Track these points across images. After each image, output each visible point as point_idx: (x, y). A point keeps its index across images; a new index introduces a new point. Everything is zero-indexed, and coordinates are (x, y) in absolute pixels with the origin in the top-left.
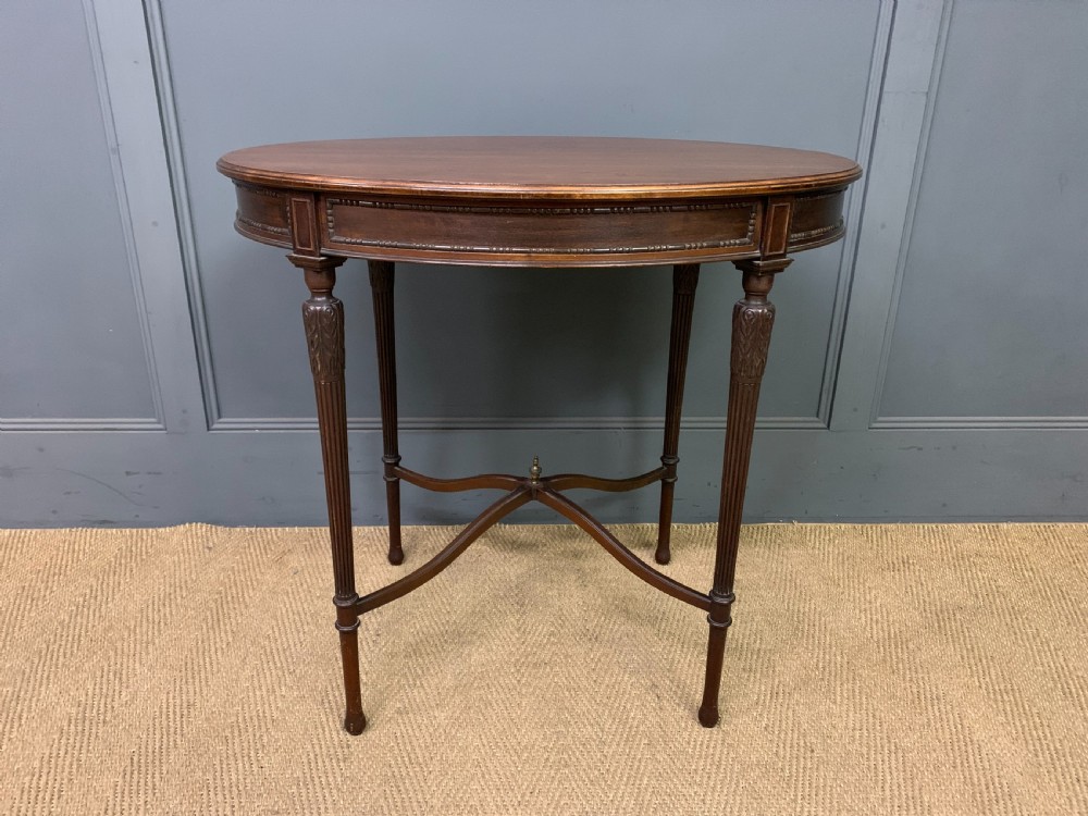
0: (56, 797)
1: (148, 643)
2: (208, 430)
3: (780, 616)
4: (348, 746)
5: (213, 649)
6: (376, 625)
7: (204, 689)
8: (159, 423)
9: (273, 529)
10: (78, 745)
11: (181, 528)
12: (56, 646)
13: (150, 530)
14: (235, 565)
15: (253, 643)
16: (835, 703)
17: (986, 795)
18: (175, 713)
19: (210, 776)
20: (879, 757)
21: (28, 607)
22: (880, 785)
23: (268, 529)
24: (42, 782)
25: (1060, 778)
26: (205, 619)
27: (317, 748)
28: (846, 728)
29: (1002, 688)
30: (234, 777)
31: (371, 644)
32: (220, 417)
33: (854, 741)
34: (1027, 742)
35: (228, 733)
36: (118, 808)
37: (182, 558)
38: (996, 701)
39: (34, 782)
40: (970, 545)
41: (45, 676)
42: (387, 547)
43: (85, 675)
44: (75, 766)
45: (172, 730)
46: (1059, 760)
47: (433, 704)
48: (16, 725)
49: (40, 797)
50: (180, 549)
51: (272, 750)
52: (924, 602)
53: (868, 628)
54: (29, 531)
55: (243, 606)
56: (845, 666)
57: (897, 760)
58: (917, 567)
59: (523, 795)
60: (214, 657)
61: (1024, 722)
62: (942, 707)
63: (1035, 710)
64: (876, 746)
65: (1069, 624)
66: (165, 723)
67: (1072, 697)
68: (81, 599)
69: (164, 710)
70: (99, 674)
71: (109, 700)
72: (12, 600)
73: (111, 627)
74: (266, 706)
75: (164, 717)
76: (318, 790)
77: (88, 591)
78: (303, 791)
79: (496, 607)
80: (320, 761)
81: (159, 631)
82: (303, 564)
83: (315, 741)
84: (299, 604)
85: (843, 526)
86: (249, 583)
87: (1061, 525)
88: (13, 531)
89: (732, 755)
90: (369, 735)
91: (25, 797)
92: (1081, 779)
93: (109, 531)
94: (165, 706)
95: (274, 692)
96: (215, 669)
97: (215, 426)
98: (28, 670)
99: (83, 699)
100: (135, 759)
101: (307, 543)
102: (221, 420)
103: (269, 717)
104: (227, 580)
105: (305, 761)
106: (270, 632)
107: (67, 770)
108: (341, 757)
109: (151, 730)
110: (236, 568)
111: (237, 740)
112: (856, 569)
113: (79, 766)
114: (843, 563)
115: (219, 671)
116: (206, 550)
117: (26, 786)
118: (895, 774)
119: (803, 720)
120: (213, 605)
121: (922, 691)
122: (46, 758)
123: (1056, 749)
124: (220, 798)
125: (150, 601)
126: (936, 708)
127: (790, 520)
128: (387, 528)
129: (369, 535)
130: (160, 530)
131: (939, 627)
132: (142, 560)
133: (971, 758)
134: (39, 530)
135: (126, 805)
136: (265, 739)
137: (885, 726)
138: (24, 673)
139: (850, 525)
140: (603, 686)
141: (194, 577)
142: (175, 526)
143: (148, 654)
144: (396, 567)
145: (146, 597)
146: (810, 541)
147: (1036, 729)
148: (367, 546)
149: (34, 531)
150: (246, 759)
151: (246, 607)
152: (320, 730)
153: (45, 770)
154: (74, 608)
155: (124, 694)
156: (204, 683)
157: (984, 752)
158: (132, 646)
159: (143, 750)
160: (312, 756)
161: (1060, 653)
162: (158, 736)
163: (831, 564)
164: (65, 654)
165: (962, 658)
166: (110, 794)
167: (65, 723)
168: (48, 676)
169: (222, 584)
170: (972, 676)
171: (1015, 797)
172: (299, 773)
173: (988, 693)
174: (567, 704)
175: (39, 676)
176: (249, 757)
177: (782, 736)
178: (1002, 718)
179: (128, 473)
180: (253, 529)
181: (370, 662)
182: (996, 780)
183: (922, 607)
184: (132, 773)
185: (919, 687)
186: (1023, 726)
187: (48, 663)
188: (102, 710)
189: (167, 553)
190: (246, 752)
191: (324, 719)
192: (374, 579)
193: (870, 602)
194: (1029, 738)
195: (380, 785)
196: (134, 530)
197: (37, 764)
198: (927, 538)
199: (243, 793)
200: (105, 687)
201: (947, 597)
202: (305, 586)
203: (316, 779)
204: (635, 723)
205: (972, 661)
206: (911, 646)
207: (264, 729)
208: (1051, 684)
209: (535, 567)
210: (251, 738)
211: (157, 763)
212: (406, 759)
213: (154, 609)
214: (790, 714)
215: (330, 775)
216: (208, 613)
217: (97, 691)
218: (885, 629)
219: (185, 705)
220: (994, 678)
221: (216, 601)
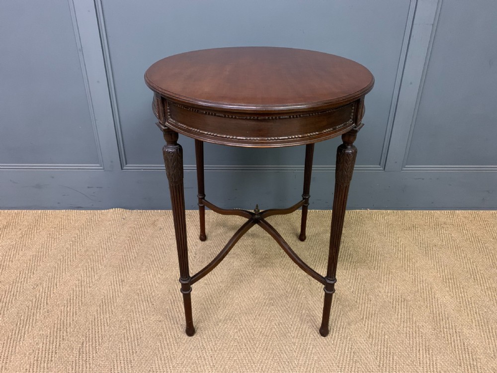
0: (75, 314)
1: (103, 256)
2: (122, 169)
3: (360, 248)
5: (129, 259)
6: (195, 250)
7: (127, 274)
8: (101, 166)
9: (150, 211)
10: (80, 295)
11: (111, 210)
12: (67, 258)
13: (98, 211)
14: (135, 226)
15: (145, 257)
16: (381, 283)
17: (438, 318)
18: (117, 284)
19: (133, 308)
20: (397, 303)
21: (53, 242)
22: (397, 313)
23: (147, 211)
24: (68, 309)
25: (469, 312)
26: (125, 247)
27: (174, 298)
28: (385, 292)
29: (449, 277)
30: (142, 308)
31: (193, 258)
32: (126, 164)
33: (387, 297)
34: (457, 298)
35: (138, 291)
36: (99, 319)
38: (446, 282)
39: (65, 308)
40: (442, 220)
41: (64, 269)
43: (79, 269)
44: (80, 303)
45: (116, 290)
46: (469, 305)
47: (219, 281)
48: (55, 287)
49: (68, 314)
50: (111, 219)
52: (421, 243)
53: (397, 253)
54: (49, 211)
55: (140, 242)
56: (386, 268)
57: (404, 304)
58: (419, 229)
59: (256, 316)
60: (130, 262)
61: (457, 291)
62: (424, 284)
63: (461, 286)
64: (396, 299)
65: (480, 252)
66: (113, 288)
67: (477, 281)
68: (74, 239)
69: (113, 283)
70: (85, 268)
71: (90, 279)
72: (46, 239)
73: (87, 250)
74: (153, 281)
75: (113, 285)
76: (176, 313)
77: (76, 236)
78: (170, 313)
81: (107, 252)
82: (163, 225)
83: (173, 295)
84: (163, 242)
85: (389, 211)
86: (141, 233)
87: (482, 211)
88: (42, 211)
89: (338, 302)
91: (63, 314)
92: (477, 313)
93: (81, 211)
94: (112, 281)
95: (155, 276)
97: (125, 168)
98: (57, 267)
99: (80, 278)
100: (104, 301)
101: (164, 217)
103: (154, 286)
105: (170, 302)
106: (152, 253)
107: (78, 304)
109: (108, 290)
111: (142, 294)
112: (393, 229)
113: (82, 303)
114: (388, 227)
115: (132, 268)
116: (123, 219)
117: (62, 310)
118: (403, 310)
119: (368, 289)
120: (128, 242)
121: (416, 278)
122: (69, 300)
123: (468, 301)
124: (138, 315)
125: (102, 240)
126: (421, 285)
127: (366, 209)
129: (190, 214)
130: (103, 211)
131: (426, 253)
132: (96, 223)
133: (434, 304)
134: (53, 211)
135: (102, 317)
136: (153, 294)
137: (400, 291)
138: (55, 268)
139: (392, 211)
140: (287, 275)
141: (118, 230)
142: (109, 209)
143: (103, 261)
145: (100, 238)
146: (374, 217)
147: (461, 293)
148: (189, 218)
149: (51, 211)
152: (175, 291)
153: (69, 304)
154: (71, 242)
155: (96, 276)
157: (439, 302)
158: (97, 258)
159: (106, 297)
160: (172, 300)
161: (475, 264)
162: (111, 293)
163: (383, 227)
164: (70, 261)
165: (434, 265)
166: (95, 313)
167: (74, 287)
168: (65, 269)
169: (131, 233)
170: (437, 272)
171: (450, 319)
172: (167, 307)
173: (443, 279)
174: (273, 282)
175: (61, 269)
176: (148, 301)
177: (359, 295)
178: (448, 289)
179: (88, 187)
180: (141, 211)
182: (443, 312)
183: (419, 245)
184: (103, 306)
185: (415, 277)
186: (456, 292)
187: (64, 264)
188: (88, 282)
189: (106, 221)
190: (146, 299)
191: (176, 287)
193: (398, 243)
194: (458, 296)
195: (200, 312)
196: (92, 211)
197: (65, 302)
198: (424, 216)
199: (146, 314)
200: (88, 273)
201: (430, 241)
202: (165, 234)
203: (175, 309)
204: (300, 289)
205: (438, 267)
206: (413, 260)
207: (152, 291)
208: (469, 276)
210: (148, 293)
211: (112, 302)
212: (210, 302)
213: (103, 243)
214: (363, 286)
216: (126, 245)
217: (85, 275)
218: (404, 254)
219: (120, 281)
220: (446, 273)
221: (128, 240)
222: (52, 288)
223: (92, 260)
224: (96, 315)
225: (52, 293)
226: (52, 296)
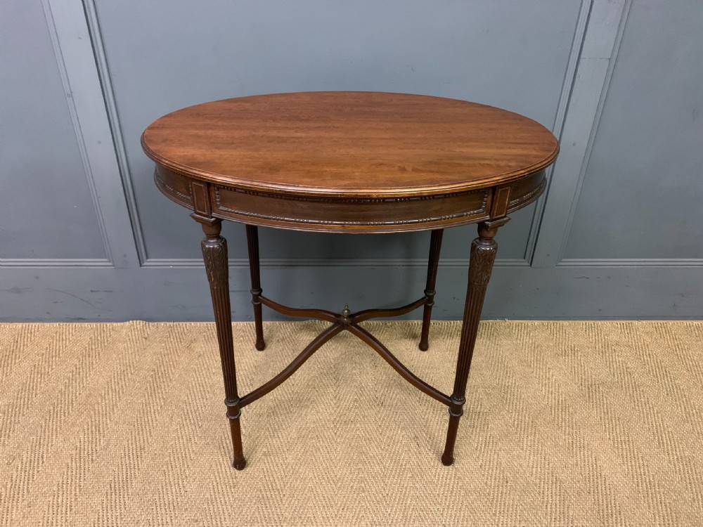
0: (69, 510)
1: (113, 406)
2: (141, 266)
4: (236, 478)
5: (152, 410)
7: (149, 438)
8: (109, 261)
9: (184, 324)
10: (78, 476)
11: (127, 324)
12: (59, 408)
13: (108, 324)
14: (162, 350)
15: (176, 406)
16: (522, 449)
18: (133, 454)
19: (156, 497)
22: (545, 504)
23: (181, 324)
24: (60, 500)
26: (146, 389)
27: (218, 479)
29: (622, 439)
30: (170, 497)
32: (147, 258)
33: (532, 475)
35: (165, 468)
36: (105, 518)
37: (129, 345)
38: (618, 448)
39: (55, 500)
40: (614, 337)
41: (54, 428)
42: (254, 337)
43: (77, 429)
44: (78, 490)
45: (132, 466)
47: (285, 449)
48: (41, 462)
49: (59, 510)
50: (127, 339)
51: (191, 480)
52: (582, 378)
53: (546, 397)
54: (33, 325)
55: (168, 380)
56: (531, 424)
57: (556, 488)
58: (579, 353)
59: (338, 511)
60: (153, 415)
61: (633, 463)
62: (586, 453)
63: (640, 455)
66: (128, 461)
68: (71, 375)
69: (127, 453)
70: (86, 427)
71: (94, 445)
72: (29, 375)
73: (90, 394)
74: (187, 450)
75: (127, 457)
76: (219, 506)
77: (74, 368)
78: (211, 506)
79: (322, 381)
80: (220, 487)
81: (119, 397)
82: (204, 349)
83: (216, 474)
84: (203, 379)
86: (171, 363)
87: (671, 322)
88: (24, 325)
90: (248, 470)
91: (51, 510)
93: (83, 325)
94: (127, 450)
95: (190, 440)
96: (155, 425)
97: (145, 264)
98: (44, 425)
99: (78, 444)
100: (113, 485)
101: (205, 334)
102: (148, 260)
103: (188, 458)
104: (157, 361)
105: (211, 487)
106: (186, 398)
107: (73, 493)
108: (232, 485)
109: (120, 465)
110: (162, 353)
111: (171, 473)
112: (542, 355)
113: (80, 490)
115: (157, 425)
116: (144, 340)
117: (51, 503)
119: (503, 460)
120: (151, 379)
121: (574, 441)
122: (61, 485)
124: (163, 512)
125: (112, 377)
126: (582, 453)
128: (254, 323)
129: (244, 328)
130: (115, 324)
131: (589, 396)
132: (105, 347)
135: (109, 515)
136: (187, 472)
138: (42, 427)
139: (540, 322)
140: (385, 438)
141: (137, 359)
142: (123, 322)
143: (114, 413)
144: (261, 352)
145: (110, 374)
147: (639, 468)
148: (243, 337)
149: (37, 325)
150: (177, 485)
151: (171, 380)
152: (219, 466)
153: (61, 493)
154: (67, 381)
155: (102, 441)
156: (148, 434)
157: (607, 483)
158: (104, 408)
159: (116, 479)
160: (215, 484)
161: (660, 415)
162: (124, 470)
163: (527, 351)
164: (64, 414)
165: (601, 419)
166: (99, 508)
167: (69, 461)
168: (56, 429)
169: (156, 364)
170: (605, 431)
171: (622, 513)
172: (208, 495)
173: (614, 443)
175: (50, 429)
176: (179, 484)
177: (490, 471)
179: (92, 291)
180: (172, 324)
181: (246, 420)
183: (580, 382)
184: (111, 495)
185: (573, 438)
186: (632, 466)
187: (55, 420)
188: (90, 452)
189: (119, 341)
190: (176, 481)
191: (221, 459)
192: (247, 360)
195: (255, 504)
196: (98, 324)
197: (55, 488)
199: (176, 508)
200: (90, 436)
201: (595, 375)
202: (205, 366)
203: (218, 499)
204: (404, 463)
205: (607, 421)
206: (571, 410)
207: (186, 466)
208: (652, 437)
209: (345, 353)
210: (179, 471)
211: (125, 487)
213: (115, 382)
214: (495, 457)
215: (226, 496)
216: (148, 384)
217: (86, 439)
218: (557, 398)
219: (139, 449)
220: (618, 432)
221: (152, 376)
222: (36, 463)
223: (97, 412)
224: (101, 511)
225: (35, 472)
226: (35, 477)
